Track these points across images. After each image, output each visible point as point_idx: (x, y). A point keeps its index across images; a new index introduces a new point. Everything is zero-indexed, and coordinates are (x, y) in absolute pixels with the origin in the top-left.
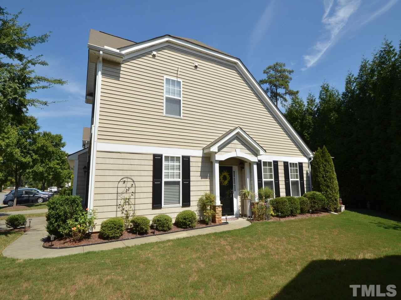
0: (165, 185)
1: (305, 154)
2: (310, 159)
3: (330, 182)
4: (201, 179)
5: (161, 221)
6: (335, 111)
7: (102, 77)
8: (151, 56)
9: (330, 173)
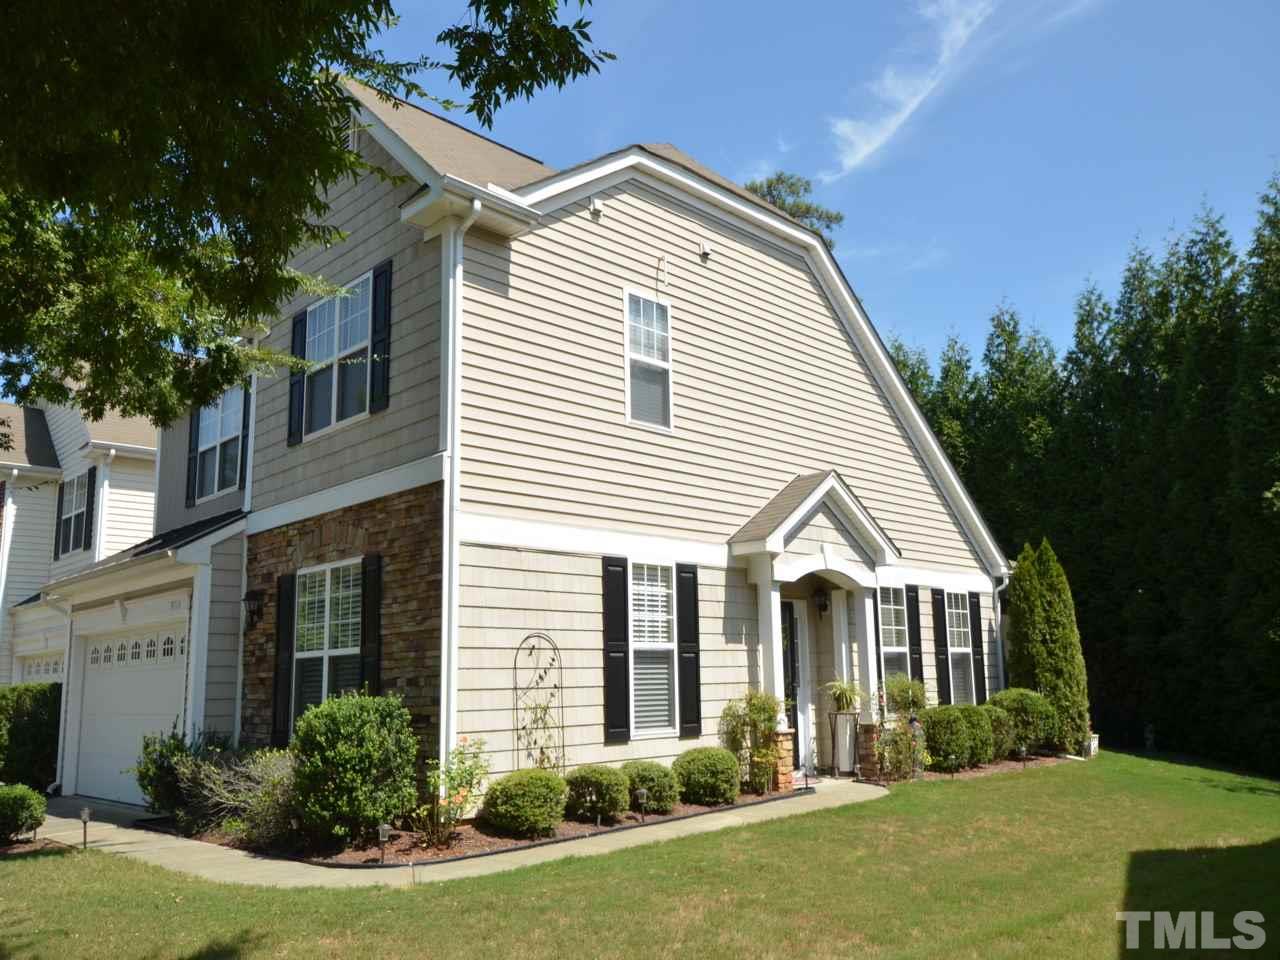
0: (635, 663)
1: (986, 567)
2: (999, 581)
3: (1066, 659)
4: (727, 642)
5: (652, 780)
6: (1043, 412)
7: (464, 285)
8: (586, 214)
9: (1063, 629)
